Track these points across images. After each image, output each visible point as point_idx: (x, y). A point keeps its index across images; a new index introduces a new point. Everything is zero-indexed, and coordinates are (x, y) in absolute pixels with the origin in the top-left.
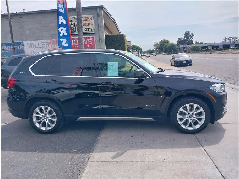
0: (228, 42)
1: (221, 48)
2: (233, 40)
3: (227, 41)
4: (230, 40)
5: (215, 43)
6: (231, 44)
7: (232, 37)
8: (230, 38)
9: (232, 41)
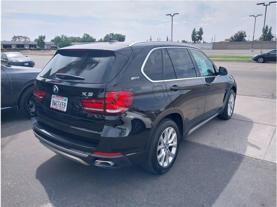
0: (18, 41)
1: (14, 48)
2: (23, 39)
3: (16, 41)
4: (20, 39)
5: (5, 41)
6: (25, 44)
7: (21, 37)
8: (20, 37)
9: (22, 41)
